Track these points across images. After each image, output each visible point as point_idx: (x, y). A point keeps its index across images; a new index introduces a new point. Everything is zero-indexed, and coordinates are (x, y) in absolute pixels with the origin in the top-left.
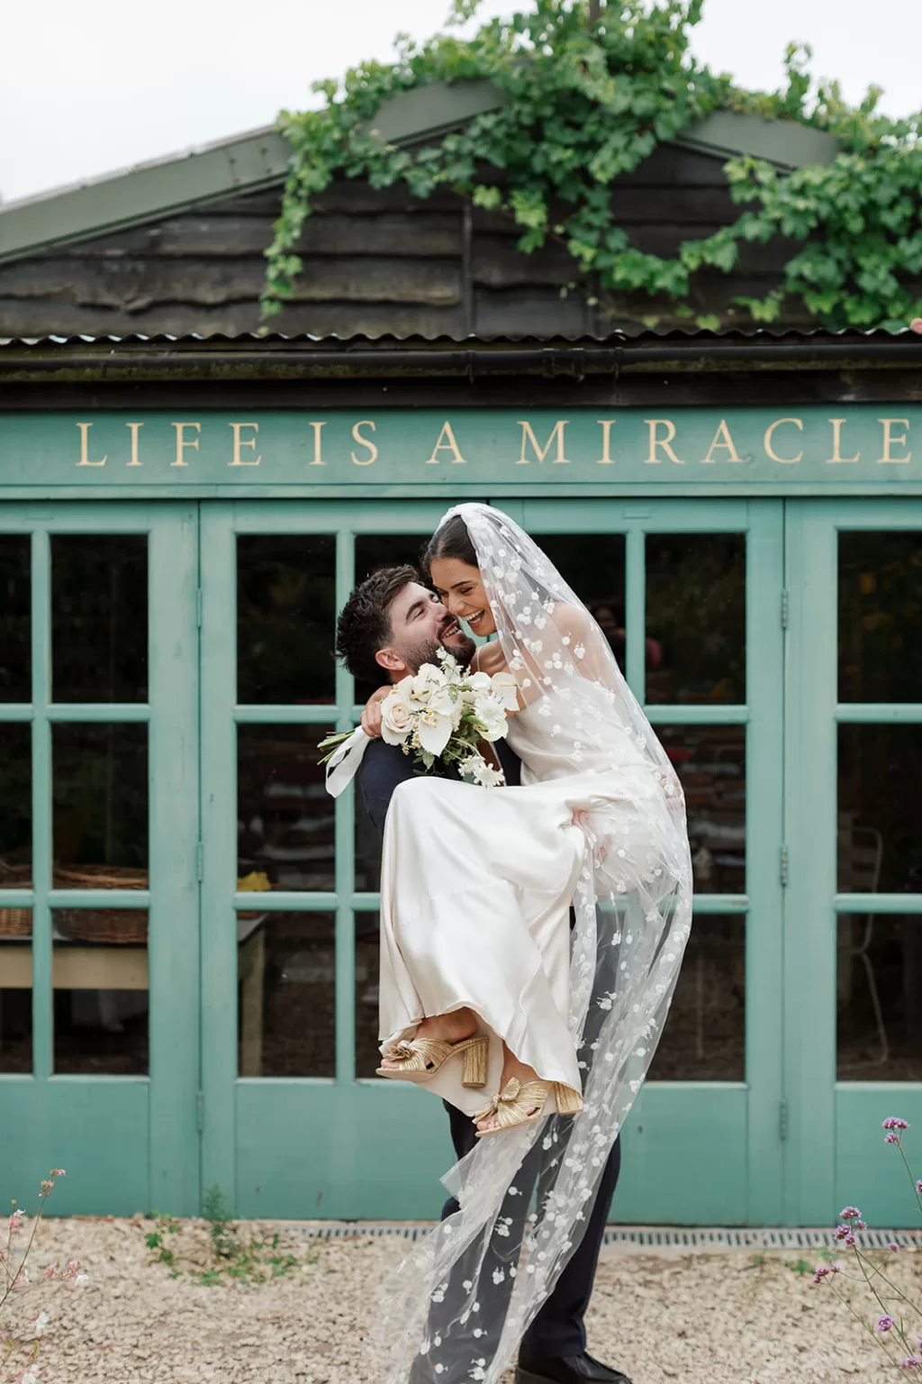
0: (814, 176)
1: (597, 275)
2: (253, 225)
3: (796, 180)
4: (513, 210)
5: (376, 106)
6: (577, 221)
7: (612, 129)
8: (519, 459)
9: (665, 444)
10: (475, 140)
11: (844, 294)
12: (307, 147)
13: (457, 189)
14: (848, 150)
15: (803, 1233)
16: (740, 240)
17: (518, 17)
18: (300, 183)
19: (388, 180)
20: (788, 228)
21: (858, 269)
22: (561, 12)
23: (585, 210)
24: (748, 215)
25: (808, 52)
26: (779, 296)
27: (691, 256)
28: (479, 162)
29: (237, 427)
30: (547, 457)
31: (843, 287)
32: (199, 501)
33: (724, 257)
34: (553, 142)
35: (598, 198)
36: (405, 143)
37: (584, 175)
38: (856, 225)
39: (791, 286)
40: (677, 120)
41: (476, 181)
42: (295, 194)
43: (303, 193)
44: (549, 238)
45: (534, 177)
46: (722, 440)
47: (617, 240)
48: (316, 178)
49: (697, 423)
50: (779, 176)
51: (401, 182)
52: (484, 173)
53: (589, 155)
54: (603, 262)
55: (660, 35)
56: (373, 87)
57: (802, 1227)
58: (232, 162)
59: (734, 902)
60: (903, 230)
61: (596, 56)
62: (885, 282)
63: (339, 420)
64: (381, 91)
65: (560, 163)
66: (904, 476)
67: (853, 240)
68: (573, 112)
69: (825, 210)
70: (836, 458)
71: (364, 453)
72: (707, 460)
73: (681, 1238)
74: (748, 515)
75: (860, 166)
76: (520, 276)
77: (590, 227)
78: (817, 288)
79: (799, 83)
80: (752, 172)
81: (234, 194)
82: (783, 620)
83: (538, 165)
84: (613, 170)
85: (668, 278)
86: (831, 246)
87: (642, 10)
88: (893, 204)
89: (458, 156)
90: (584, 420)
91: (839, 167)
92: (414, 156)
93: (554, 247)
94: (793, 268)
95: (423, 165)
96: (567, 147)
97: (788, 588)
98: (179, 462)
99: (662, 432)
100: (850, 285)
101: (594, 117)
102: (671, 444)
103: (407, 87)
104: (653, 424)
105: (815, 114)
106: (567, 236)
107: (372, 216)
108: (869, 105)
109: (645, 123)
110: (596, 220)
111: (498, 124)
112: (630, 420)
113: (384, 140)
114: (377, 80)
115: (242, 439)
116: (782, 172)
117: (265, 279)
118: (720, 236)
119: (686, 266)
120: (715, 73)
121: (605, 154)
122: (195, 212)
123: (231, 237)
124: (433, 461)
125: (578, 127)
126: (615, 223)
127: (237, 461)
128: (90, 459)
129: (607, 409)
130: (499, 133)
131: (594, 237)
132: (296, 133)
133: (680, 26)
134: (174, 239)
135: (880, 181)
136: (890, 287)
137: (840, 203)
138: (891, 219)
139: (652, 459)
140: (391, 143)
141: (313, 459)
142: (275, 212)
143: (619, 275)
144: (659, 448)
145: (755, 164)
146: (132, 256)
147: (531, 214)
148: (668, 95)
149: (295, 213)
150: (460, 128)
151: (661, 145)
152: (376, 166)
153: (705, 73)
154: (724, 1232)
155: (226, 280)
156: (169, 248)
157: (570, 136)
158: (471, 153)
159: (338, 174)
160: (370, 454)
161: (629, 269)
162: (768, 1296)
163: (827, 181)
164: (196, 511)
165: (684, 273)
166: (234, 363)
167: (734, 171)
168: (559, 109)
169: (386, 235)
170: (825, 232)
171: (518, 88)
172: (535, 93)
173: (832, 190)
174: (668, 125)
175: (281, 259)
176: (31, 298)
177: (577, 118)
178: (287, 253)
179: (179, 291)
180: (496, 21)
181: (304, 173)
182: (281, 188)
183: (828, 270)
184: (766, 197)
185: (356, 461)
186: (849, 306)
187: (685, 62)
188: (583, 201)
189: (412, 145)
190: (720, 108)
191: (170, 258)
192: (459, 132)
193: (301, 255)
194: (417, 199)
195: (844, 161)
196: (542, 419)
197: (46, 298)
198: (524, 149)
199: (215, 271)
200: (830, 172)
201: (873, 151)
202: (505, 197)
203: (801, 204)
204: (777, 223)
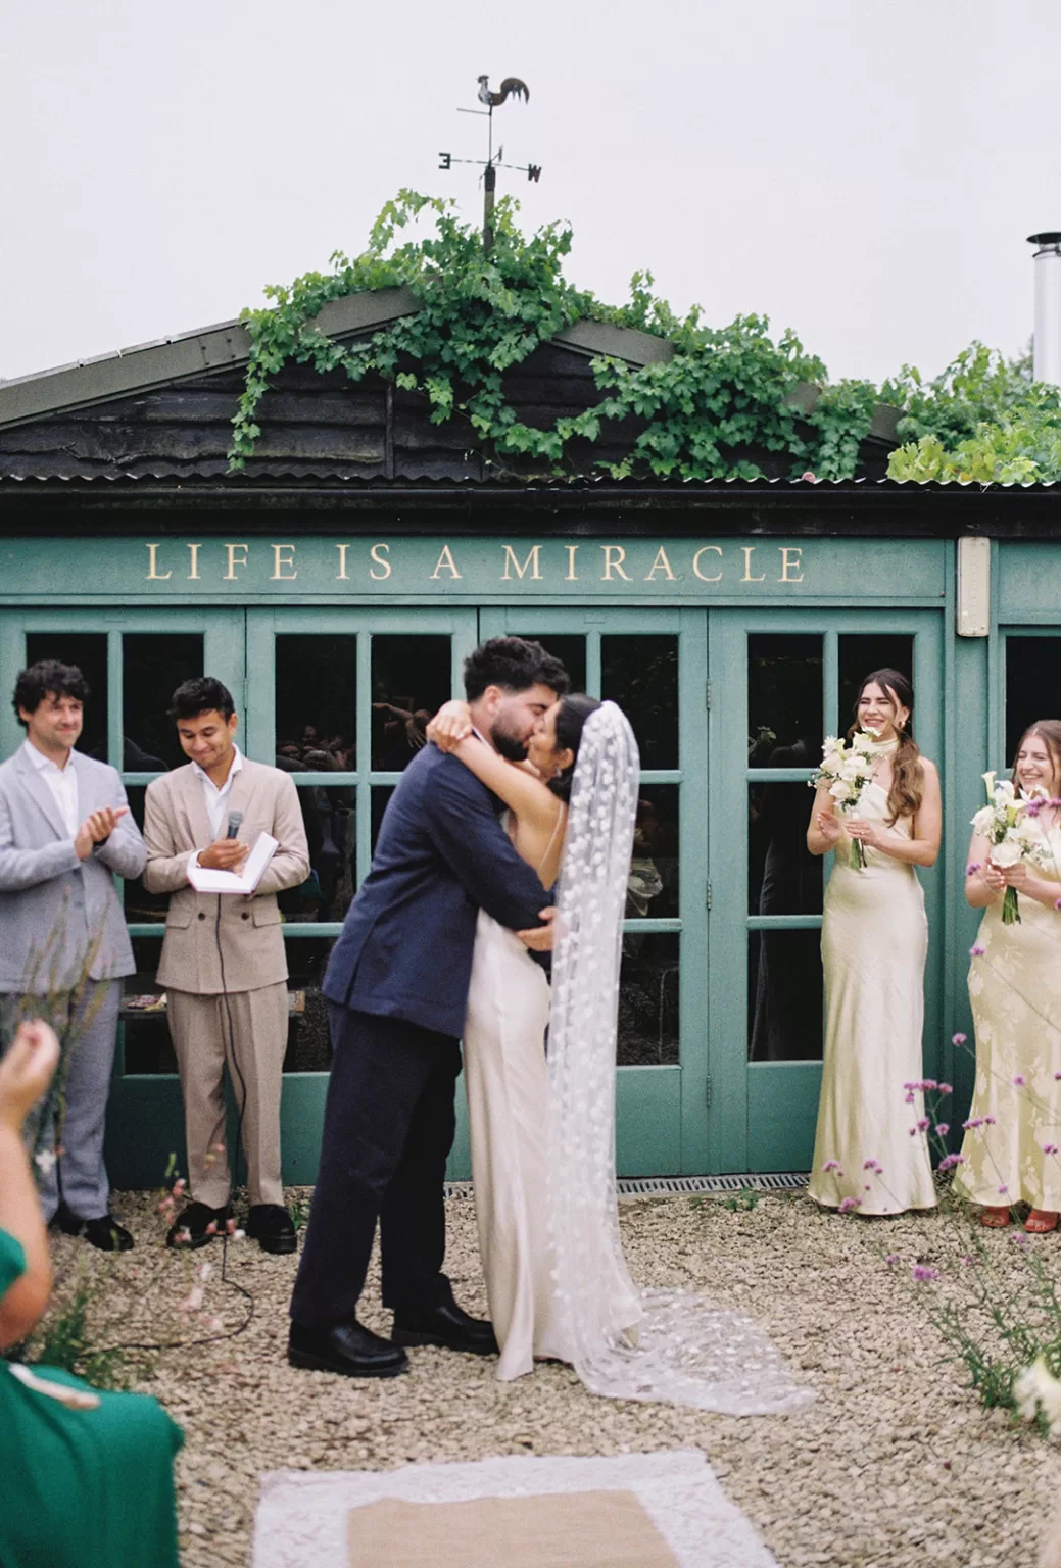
0: (658, 371)
1: (491, 441)
2: (218, 399)
3: (644, 374)
4: (427, 392)
5: (319, 308)
6: (476, 400)
7: (504, 332)
8: (504, 575)
9: (616, 564)
10: (397, 337)
11: (679, 461)
12: (265, 339)
13: (382, 374)
14: (682, 353)
15: (724, 1179)
16: (602, 418)
17: (427, 243)
18: (260, 366)
19: (329, 367)
20: (639, 410)
21: (690, 442)
22: (462, 239)
23: (482, 392)
24: (608, 399)
25: (650, 280)
26: (631, 462)
27: (565, 428)
28: (401, 354)
29: (277, 548)
30: (525, 574)
31: (678, 457)
32: (246, 608)
33: (591, 431)
34: (457, 339)
35: (493, 383)
36: (342, 337)
37: (483, 366)
38: (689, 409)
39: (639, 454)
40: (553, 325)
41: (397, 369)
42: (255, 374)
43: (262, 374)
44: (455, 412)
45: (443, 366)
46: (661, 562)
47: (507, 416)
48: (272, 362)
49: (643, 548)
50: (630, 370)
51: (340, 368)
52: (405, 363)
53: (487, 349)
54: (496, 433)
55: (539, 261)
56: (315, 294)
57: (722, 1175)
58: (204, 348)
59: (671, 924)
60: (722, 415)
61: (493, 274)
62: (710, 453)
63: (360, 543)
64: (321, 296)
65: (464, 355)
66: (800, 592)
67: (686, 420)
68: (473, 317)
69: (666, 397)
70: (748, 578)
71: (380, 570)
72: (650, 578)
73: (632, 1188)
74: (680, 620)
75: (692, 364)
76: (431, 442)
77: (487, 405)
78: (659, 456)
79: (643, 299)
80: (610, 367)
81: (205, 374)
82: (707, 703)
83: (446, 356)
84: (507, 361)
85: (548, 445)
86: (669, 424)
87: (522, 241)
88: (715, 396)
89: (384, 349)
90: (554, 545)
91: (676, 365)
92: (349, 349)
93: (459, 419)
94: (643, 440)
95: (358, 354)
96: (469, 343)
97: (711, 678)
98: (231, 576)
99: (615, 555)
100: (685, 455)
101: (490, 321)
102: (622, 565)
103: (342, 295)
104: (608, 549)
105: (652, 325)
106: (469, 412)
107: (314, 393)
108: (693, 319)
109: (530, 327)
110: (491, 400)
111: (415, 324)
112: (591, 547)
113: (323, 335)
114: (319, 288)
115: (281, 557)
116: (634, 367)
117: (232, 441)
118: (586, 415)
119: (561, 437)
120: (579, 290)
121: (500, 349)
122: (174, 387)
123: (203, 408)
124: (435, 576)
125: (477, 328)
126: (505, 403)
127: (277, 576)
128: (158, 573)
129: (573, 537)
130: (416, 331)
131: (490, 413)
132: (254, 327)
133: (554, 253)
134: (155, 408)
135: (706, 376)
136: (715, 457)
137: (678, 391)
138: (714, 405)
139: (607, 577)
140: (328, 337)
141: (339, 574)
142: (241, 388)
143: (510, 442)
144: (612, 567)
145: (613, 362)
146: (120, 422)
147: (441, 394)
148: (548, 307)
149: (256, 390)
150: (386, 326)
151: (542, 344)
152: (320, 355)
153: (571, 290)
154: (664, 1181)
155: (197, 441)
156: (151, 415)
157: (470, 335)
158: (395, 346)
159: (289, 361)
160: (385, 571)
161: (518, 438)
162: (715, 1229)
163: (668, 374)
164: (243, 614)
165: (560, 443)
166: (279, 496)
167: (598, 366)
168: (463, 314)
169: (326, 409)
170: (666, 414)
171: (430, 298)
172: (443, 301)
173: (671, 382)
174: (546, 328)
175: (245, 424)
176: (40, 454)
177: (477, 322)
178: (250, 421)
179: (159, 449)
180: (409, 246)
181: (263, 358)
182: (244, 370)
183: (669, 443)
184: (622, 385)
185: (373, 575)
186: (683, 471)
187: (556, 281)
188: (481, 385)
189: (346, 339)
190: (584, 318)
191: (154, 423)
192: (383, 330)
193: (259, 423)
194: (352, 380)
195: (679, 360)
196: (523, 544)
197: (53, 454)
198: (435, 344)
199: (189, 435)
200: (668, 369)
201: (699, 355)
202: (421, 381)
203: (649, 392)
204: (631, 405)
